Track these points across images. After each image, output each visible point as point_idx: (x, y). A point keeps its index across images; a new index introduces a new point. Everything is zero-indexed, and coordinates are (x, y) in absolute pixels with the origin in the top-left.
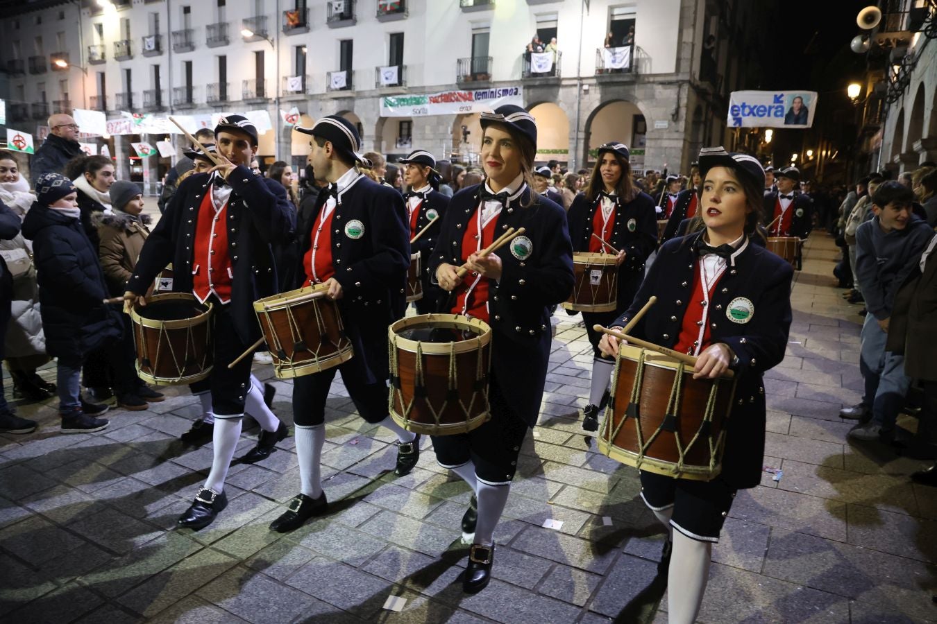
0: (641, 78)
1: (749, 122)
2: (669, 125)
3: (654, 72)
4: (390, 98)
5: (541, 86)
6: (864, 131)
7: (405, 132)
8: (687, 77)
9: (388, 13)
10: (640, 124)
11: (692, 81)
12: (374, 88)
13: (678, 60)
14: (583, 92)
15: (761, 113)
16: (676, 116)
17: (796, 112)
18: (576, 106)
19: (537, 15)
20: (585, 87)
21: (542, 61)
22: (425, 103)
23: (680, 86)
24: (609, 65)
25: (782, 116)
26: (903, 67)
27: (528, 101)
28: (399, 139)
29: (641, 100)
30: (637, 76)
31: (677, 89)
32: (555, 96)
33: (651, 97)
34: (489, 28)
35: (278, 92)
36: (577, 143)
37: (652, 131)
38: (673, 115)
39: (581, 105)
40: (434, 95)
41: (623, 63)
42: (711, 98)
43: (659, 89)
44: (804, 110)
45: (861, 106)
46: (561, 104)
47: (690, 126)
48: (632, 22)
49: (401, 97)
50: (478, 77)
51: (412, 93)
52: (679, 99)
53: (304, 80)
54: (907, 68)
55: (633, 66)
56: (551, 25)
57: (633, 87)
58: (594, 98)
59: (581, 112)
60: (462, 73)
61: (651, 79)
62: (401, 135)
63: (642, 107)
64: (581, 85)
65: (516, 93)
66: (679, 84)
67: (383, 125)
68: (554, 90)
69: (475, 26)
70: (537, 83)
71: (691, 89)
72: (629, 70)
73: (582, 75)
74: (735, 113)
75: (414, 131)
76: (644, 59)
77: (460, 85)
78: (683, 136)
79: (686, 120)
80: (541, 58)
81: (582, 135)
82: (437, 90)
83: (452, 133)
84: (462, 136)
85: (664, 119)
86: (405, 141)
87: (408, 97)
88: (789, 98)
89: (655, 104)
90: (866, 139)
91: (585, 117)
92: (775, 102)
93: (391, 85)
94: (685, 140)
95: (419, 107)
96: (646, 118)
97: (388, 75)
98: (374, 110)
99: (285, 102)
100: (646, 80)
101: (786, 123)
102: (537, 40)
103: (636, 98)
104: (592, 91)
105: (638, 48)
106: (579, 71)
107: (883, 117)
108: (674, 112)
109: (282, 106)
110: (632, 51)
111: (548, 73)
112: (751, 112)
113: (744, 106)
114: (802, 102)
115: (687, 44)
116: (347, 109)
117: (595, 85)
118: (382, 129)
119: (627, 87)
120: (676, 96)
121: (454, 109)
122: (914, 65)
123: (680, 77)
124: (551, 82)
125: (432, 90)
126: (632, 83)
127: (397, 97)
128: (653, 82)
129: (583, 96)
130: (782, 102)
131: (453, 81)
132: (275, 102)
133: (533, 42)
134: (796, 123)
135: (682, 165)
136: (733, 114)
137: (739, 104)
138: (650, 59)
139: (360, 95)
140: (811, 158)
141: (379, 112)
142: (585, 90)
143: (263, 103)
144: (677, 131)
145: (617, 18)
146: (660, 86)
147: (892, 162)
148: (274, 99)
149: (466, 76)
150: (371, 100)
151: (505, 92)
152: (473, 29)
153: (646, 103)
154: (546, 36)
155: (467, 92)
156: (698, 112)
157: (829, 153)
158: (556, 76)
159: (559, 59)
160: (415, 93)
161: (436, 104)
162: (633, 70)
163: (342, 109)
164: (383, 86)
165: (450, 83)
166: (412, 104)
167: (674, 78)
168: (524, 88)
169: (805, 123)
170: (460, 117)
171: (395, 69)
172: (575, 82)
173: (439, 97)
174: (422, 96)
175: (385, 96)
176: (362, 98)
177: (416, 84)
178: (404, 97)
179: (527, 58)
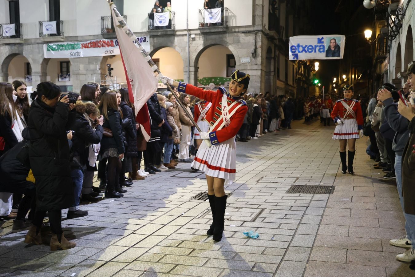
0: (230, 29)
1: (303, 56)
2: (251, 60)
3: (238, 25)
4: (51, 44)
5: (162, 36)
6: (377, 60)
7: (64, 69)
8: (260, 28)
10: (231, 60)
11: (264, 31)
12: (38, 37)
13: (254, 17)
14: (191, 39)
15: (310, 50)
16: (255, 54)
17: (333, 49)
18: (187, 48)
20: (193, 36)
21: (161, 18)
22: (78, 48)
23: (256, 34)
24: (208, 21)
25: (323, 51)
26: (397, 16)
27: (154, 46)
28: (60, 74)
29: (230, 44)
30: (227, 27)
31: (254, 36)
32: (172, 42)
33: (238, 42)
36: (189, 75)
37: (240, 65)
38: (253, 54)
39: (191, 48)
40: (85, 43)
41: (218, 20)
42: (277, 42)
43: (242, 36)
44: (337, 47)
45: (373, 44)
46: (177, 48)
47: (265, 61)
49: (60, 43)
51: (68, 41)
52: (256, 42)
54: (400, 17)
55: (224, 22)
57: (224, 35)
58: (199, 44)
59: (191, 53)
60: (105, 26)
61: (237, 30)
62: (61, 72)
63: (232, 49)
64: (190, 35)
65: (145, 41)
66: (255, 32)
67: (47, 64)
68: (172, 38)
70: (159, 34)
71: (263, 36)
72: (222, 24)
73: (190, 28)
74: (293, 51)
75: (72, 69)
76: (231, 17)
77: (104, 35)
78: (260, 67)
79: (262, 57)
80: (161, 16)
81: (192, 69)
82: (87, 38)
83: (100, 69)
84: (107, 72)
85: (248, 57)
86: (65, 76)
87: (65, 43)
88: (327, 39)
89: (240, 46)
90: (379, 65)
91: (194, 56)
92: (318, 43)
93: (52, 35)
94: (261, 70)
95: (75, 51)
96: (235, 56)
98: (39, 53)
100: (233, 30)
101: (327, 56)
102: (158, 4)
103: (227, 43)
104: (197, 39)
105: (227, 9)
106: (188, 25)
107: (388, 50)
108: (253, 51)
110: (222, 11)
111: (166, 26)
112: (304, 50)
113: (299, 46)
114: (336, 42)
115: (259, 6)
116: (17, 52)
117: (199, 34)
118: (46, 67)
119: (221, 36)
120: (254, 41)
121: (100, 52)
122: (404, 15)
123: (256, 28)
124: (169, 33)
125: (83, 38)
126: (224, 33)
127: (57, 44)
128: (238, 32)
129: (191, 42)
130: (323, 42)
131: (99, 32)
133: (155, 5)
134: (333, 56)
135: (261, 87)
136: (292, 52)
137: (296, 45)
138: (235, 16)
139: (28, 42)
140: (345, 80)
141: (43, 55)
142: (192, 38)
144: (257, 64)
146: (243, 34)
147: (396, 78)
149: (108, 29)
150: (36, 45)
153: (234, 46)
155: (109, 40)
156: (269, 51)
157: (357, 76)
158: (172, 29)
159: (174, 17)
160: (71, 41)
161: (87, 49)
162: (224, 24)
163: (14, 52)
164: (45, 36)
165: (96, 33)
166: (69, 49)
167: (251, 29)
168: (150, 37)
169: (339, 56)
170: (105, 58)
171: (54, 23)
172: (186, 32)
173: (89, 43)
174: (76, 43)
175: (47, 43)
176: (29, 44)
177: (71, 35)
178: (62, 43)
179: (151, 16)
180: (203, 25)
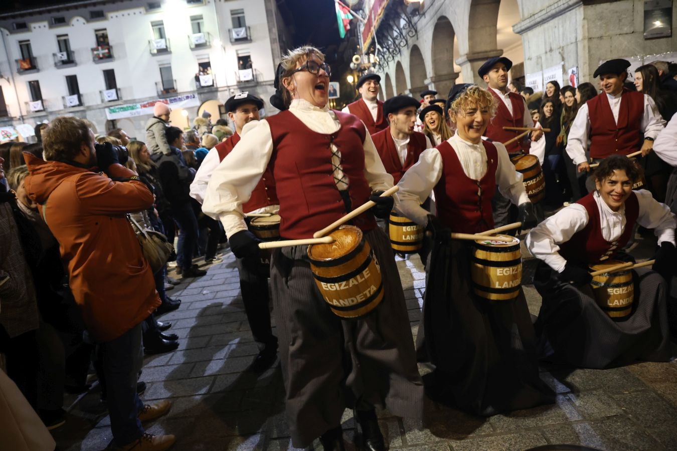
0: (259, 83)
3: (265, 80)
4: (112, 108)
5: (208, 92)
9: (101, 58)
12: (99, 102)
14: (231, 93)
17: (332, 91)
19: (197, 56)
20: (232, 90)
21: (205, 80)
22: (137, 108)
24: (243, 79)
27: (202, 101)
29: (260, 93)
30: (257, 82)
32: (216, 96)
34: (170, 64)
35: (21, 112)
40: (143, 104)
41: (250, 78)
44: (335, 91)
46: (220, 101)
48: (249, 57)
49: (120, 106)
50: (170, 91)
51: (127, 104)
53: (42, 103)
56: (206, 61)
57: (256, 88)
60: (159, 90)
61: (264, 83)
64: (230, 90)
65: (194, 97)
68: (215, 93)
69: (160, 63)
70: (206, 91)
72: (253, 80)
73: (229, 85)
76: (259, 75)
77: (159, 96)
82: (144, 100)
87: (125, 106)
93: (112, 101)
95: (134, 111)
97: (109, 95)
98: (102, 116)
99: (28, 119)
100: (262, 84)
105: (255, 70)
106: (227, 83)
109: (26, 121)
110: (252, 71)
111: (211, 85)
114: (333, 86)
117: (237, 89)
119: (253, 88)
124: (214, 90)
125: (140, 101)
126: (255, 86)
127: (117, 107)
128: (266, 85)
131: (155, 94)
132: (19, 119)
134: (333, 96)
138: (262, 74)
139: (89, 108)
141: (106, 117)
143: (8, 121)
145: (240, 55)
148: (18, 117)
149: (162, 91)
150: (98, 110)
151: (188, 97)
152: (160, 65)
154: (205, 66)
158: (215, 86)
159: (215, 77)
160: (130, 103)
161: (144, 108)
162: (255, 80)
164: (106, 102)
165: (152, 95)
166: (128, 110)
168: (198, 94)
169: (336, 95)
171: (113, 91)
172: (226, 88)
173: (146, 104)
174: (135, 104)
175: (108, 107)
176: (90, 110)
177: (129, 98)
178: (122, 106)
179: (197, 79)
180: (239, 82)
